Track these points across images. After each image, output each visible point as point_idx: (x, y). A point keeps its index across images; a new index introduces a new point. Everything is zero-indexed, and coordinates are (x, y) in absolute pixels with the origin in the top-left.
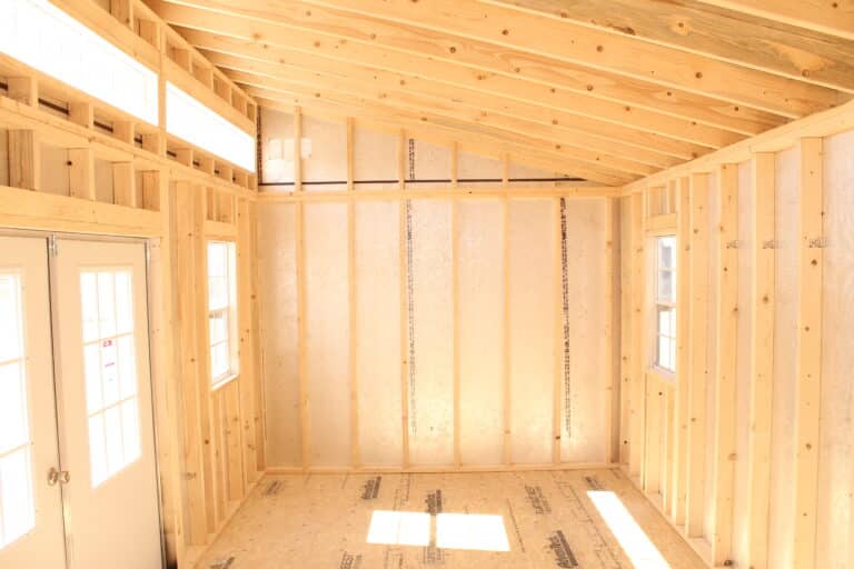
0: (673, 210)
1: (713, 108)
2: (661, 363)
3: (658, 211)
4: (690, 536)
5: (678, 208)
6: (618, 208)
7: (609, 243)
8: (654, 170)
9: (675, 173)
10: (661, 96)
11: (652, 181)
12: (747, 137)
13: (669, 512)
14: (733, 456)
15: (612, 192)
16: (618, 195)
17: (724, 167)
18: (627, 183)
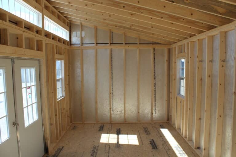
0: (184, 52)
1: (196, 23)
2: (181, 94)
3: (180, 52)
4: (188, 141)
5: (186, 51)
6: (169, 51)
7: (167, 61)
8: (180, 41)
9: (185, 42)
10: (181, 20)
11: (179, 44)
12: (205, 32)
13: (183, 134)
14: (200, 119)
15: (168, 47)
17: (199, 40)
18: (172, 44)
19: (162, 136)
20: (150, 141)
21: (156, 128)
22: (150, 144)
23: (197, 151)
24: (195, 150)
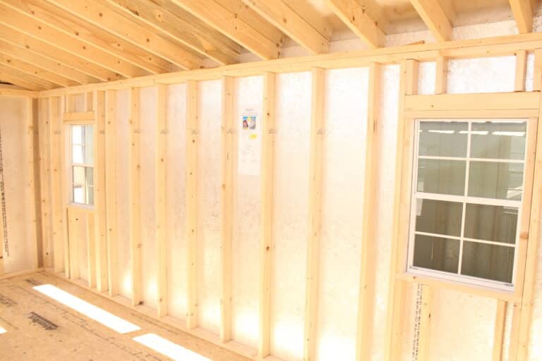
0: (90, 109)
2: (76, 201)
4: (113, 296)
5: (95, 108)
6: (36, 104)
7: (30, 127)
8: (72, 83)
9: (94, 88)
12: (152, 74)
13: (95, 286)
14: (140, 246)
15: (34, 95)
16: (35, 97)
17: (133, 88)
18: (46, 89)
19: (47, 301)
20: (30, 318)
21: (19, 287)
22: (33, 324)
23: (141, 309)
24: (135, 308)
